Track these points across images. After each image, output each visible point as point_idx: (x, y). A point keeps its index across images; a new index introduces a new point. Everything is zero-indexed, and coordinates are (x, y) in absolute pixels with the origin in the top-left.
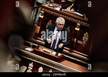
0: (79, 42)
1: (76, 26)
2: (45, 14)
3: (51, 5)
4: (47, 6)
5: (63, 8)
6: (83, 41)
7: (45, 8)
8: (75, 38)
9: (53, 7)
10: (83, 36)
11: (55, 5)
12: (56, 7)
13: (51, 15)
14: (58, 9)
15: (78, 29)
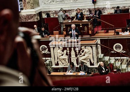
0: (84, 31)
1: (80, 25)
2: (66, 26)
3: (66, 21)
4: (65, 22)
5: (72, 20)
6: (85, 30)
7: (65, 23)
8: (81, 31)
9: (68, 21)
10: (84, 28)
11: (68, 20)
12: (69, 21)
13: (68, 25)
14: (70, 21)
15: (82, 26)
